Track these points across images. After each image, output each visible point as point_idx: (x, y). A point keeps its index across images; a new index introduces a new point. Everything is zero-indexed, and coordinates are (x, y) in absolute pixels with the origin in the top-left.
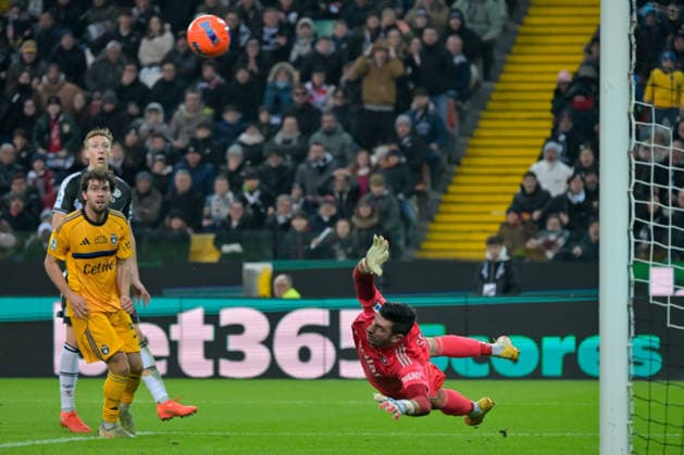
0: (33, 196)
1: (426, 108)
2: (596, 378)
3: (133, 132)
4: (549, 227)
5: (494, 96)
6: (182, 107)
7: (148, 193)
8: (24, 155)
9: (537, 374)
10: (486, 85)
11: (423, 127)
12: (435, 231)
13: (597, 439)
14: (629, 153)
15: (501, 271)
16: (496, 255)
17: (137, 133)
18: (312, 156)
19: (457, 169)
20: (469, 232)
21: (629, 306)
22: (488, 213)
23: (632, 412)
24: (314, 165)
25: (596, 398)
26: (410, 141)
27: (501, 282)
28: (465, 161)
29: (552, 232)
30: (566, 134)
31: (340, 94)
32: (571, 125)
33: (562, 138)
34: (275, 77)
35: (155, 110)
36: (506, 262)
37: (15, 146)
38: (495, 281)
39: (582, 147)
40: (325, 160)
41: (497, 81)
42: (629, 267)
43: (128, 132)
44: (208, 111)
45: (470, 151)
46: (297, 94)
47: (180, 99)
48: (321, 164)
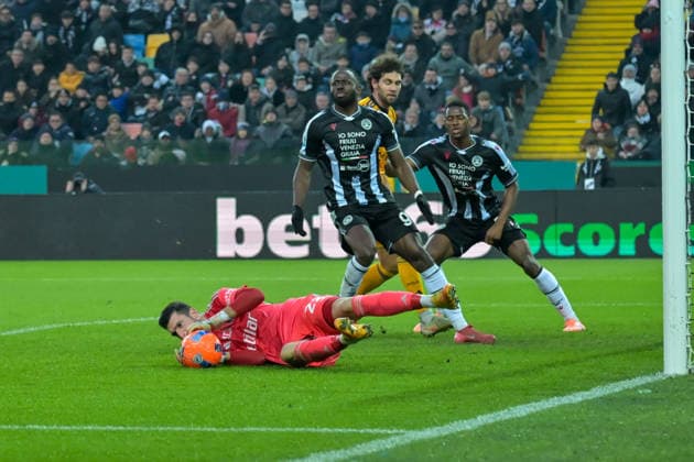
0: (199, 111)
1: (521, 34)
2: (660, 257)
3: (284, 58)
4: (630, 135)
5: (577, 26)
6: (321, 38)
7: (295, 107)
8: (194, 77)
9: (614, 254)
10: (571, 17)
11: (519, 51)
12: (530, 136)
13: (661, 308)
14: (685, 73)
15: (598, 168)
16: (594, 154)
17: (287, 59)
18: (426, 79)
19: (548, 86)
20: (557, 137)
21: (686, 199)
22: (573, 122)
23: (690, 286)
24: (427, 87)
25: (660, 273)
26: (511, 63)
27: (599, 176)
28: (554, 79)
29: (633, 138)
30: (637, 57)
31: (451, 26)
32: (641, 50)
33: (634, 60)
34: (398, 13)
35: (303, 40)
36: (602, 160)
37: (188, 69)
38: (593, 176)
39: (652, 66)
40: (436, 83)
41: (580, 13)
42: (686, 167)
43: (279, 58)
44: (342, 40)
45: (558, 71)
46: (416, 28)
47: (321, 31)
48: (433, 87)
